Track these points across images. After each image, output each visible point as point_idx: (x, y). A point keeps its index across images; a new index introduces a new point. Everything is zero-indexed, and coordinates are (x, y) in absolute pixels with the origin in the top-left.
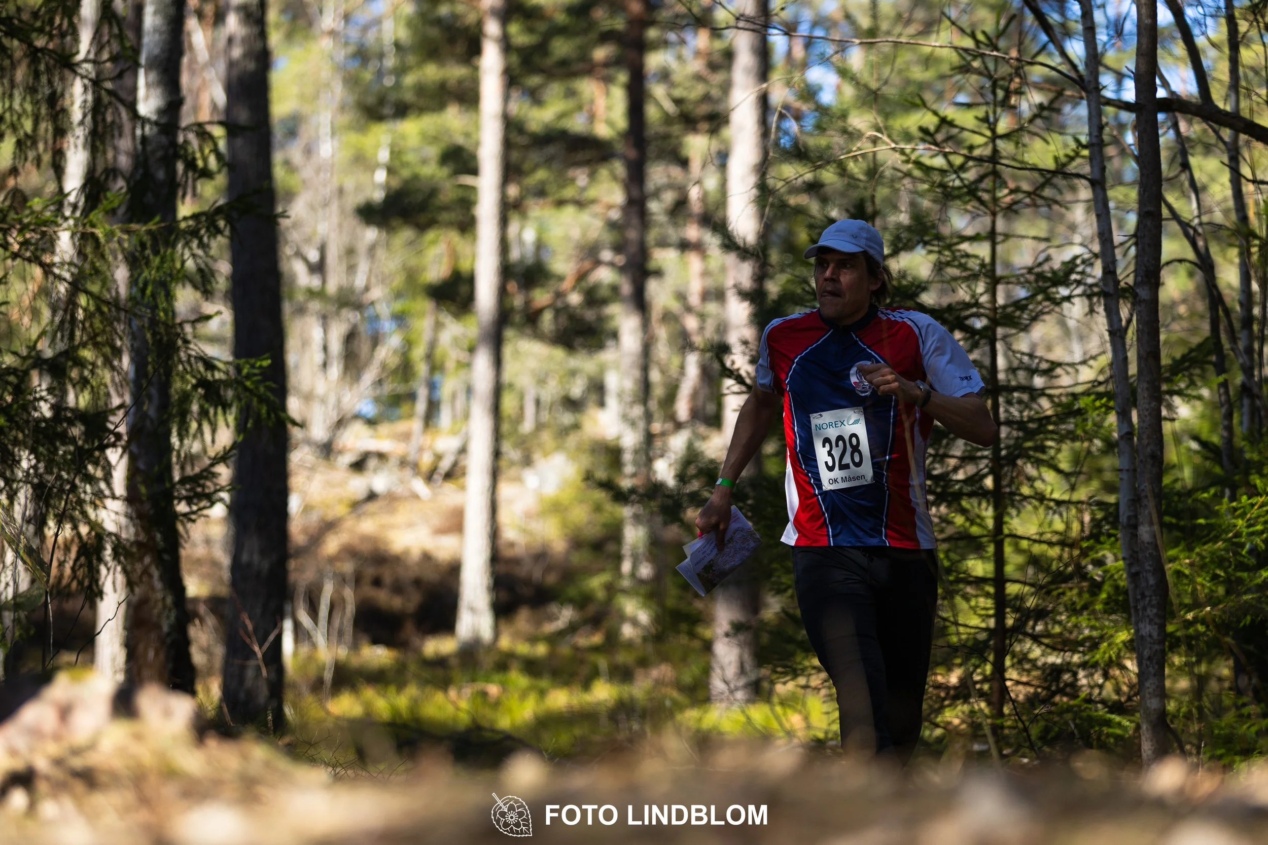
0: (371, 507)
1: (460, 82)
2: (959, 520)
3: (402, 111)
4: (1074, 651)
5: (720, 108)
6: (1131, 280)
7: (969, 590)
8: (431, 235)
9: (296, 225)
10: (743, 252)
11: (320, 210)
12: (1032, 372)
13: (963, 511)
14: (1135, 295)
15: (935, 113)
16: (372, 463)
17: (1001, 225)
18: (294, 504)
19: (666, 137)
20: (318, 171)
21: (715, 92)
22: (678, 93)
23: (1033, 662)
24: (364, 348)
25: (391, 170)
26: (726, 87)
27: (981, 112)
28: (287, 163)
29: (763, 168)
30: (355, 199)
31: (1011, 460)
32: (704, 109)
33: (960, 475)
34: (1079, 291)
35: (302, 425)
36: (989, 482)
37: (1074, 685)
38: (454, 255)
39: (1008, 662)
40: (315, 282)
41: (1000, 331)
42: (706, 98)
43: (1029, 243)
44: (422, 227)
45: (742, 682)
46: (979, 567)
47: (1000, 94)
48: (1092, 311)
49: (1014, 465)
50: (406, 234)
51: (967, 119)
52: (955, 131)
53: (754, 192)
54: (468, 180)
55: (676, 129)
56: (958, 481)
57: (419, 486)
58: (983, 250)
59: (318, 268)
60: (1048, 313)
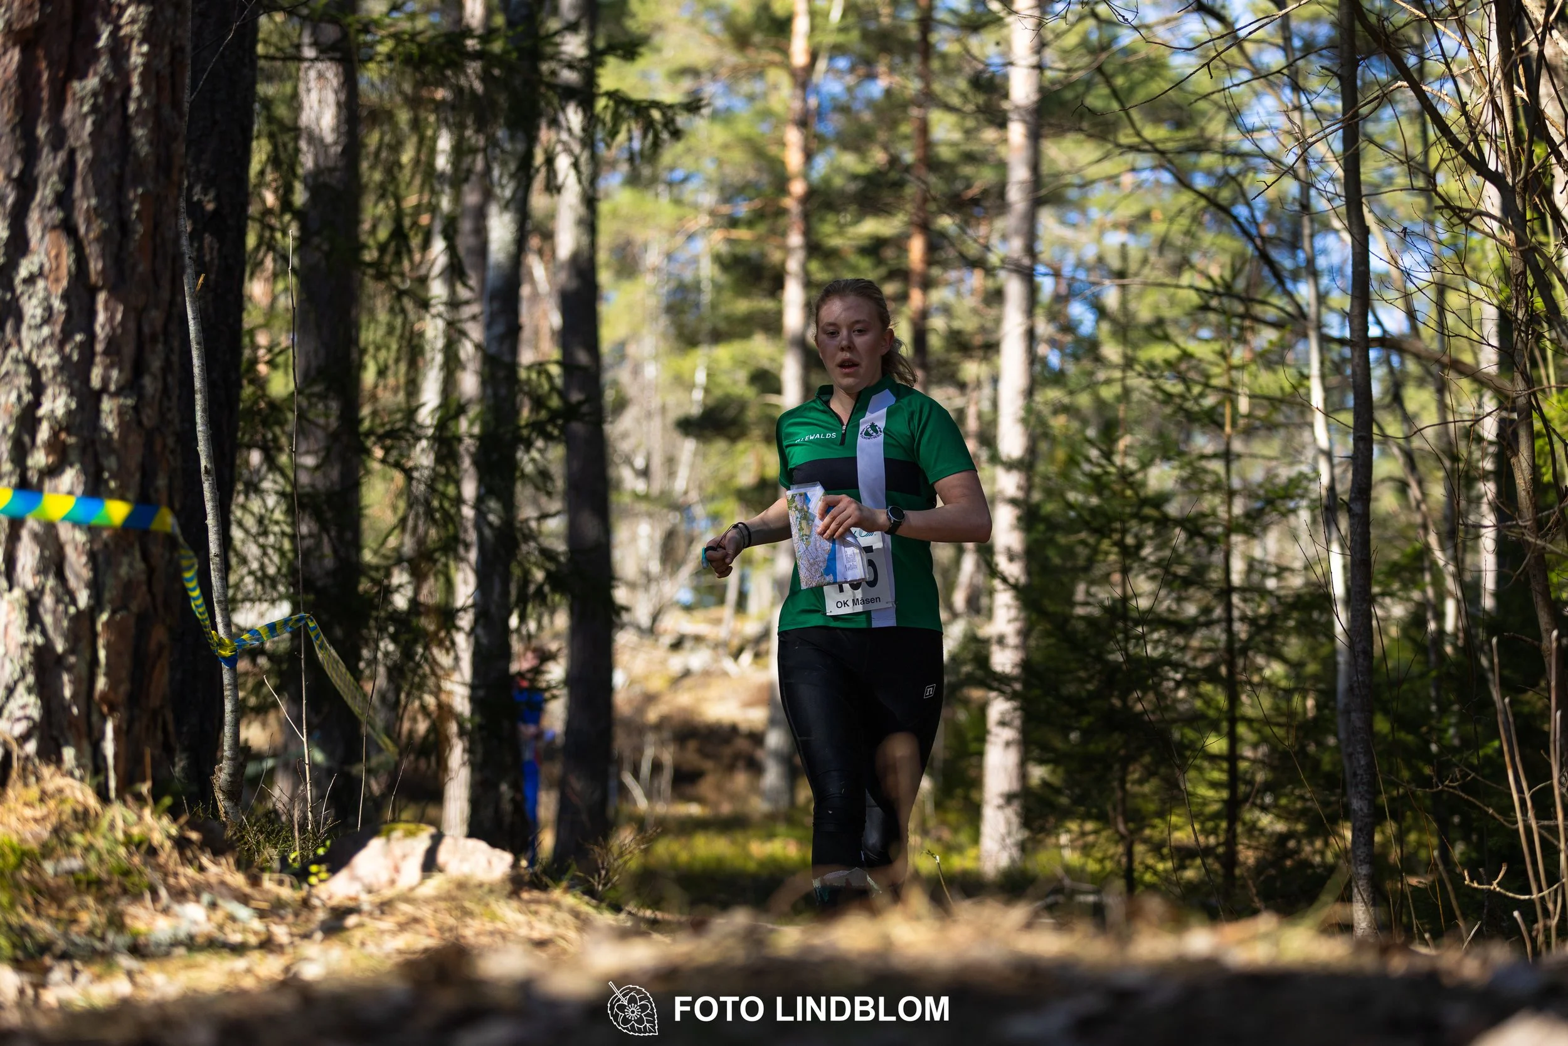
0: (687, 682)
1: (765, 313)
2: (1198, 703)
3: (718, 337)
4: (1297, 820)
5: (992, 338)
6: (1346, 497)
7: (1206, 764)
8: (741, 445)
9: (625, 436)
10: (1010, 466)
11: (645, 423)
12: (1265, 575)
13: (1199, 695)
14: (1350, 510)
15: (1177, 346)
16: (688, 645)
17: (1237, 446)
18: (619, 678)
19: (945, 363)
20: (642, 389)
21: (989, 325)
22: (957, 324)
23: (1262, 830)
24: (681, 544)
25: (707, 390)
26: (998, 321)
27: (1217, 346)
28: (615, 383)
29: (1030, 393)
30: (675, 414)
31: (1244, 651)
32: (978, 340)
33: (1199, 664)
34: (1304, 503)
35: (627, 609)
36: (1223, 670)
37: (1297, 851)
38: (762, 465)
39: (1240, 829)
40: (640, 486)
41: (1236, 539)
42: (983, 329)
43: (1260, 461)
44: (733, 439)
45: (1008, 841)
46: (1216, 744)
47: (1235, 331)
48: (1314, 521)
49: (1246, 656)
50: (721, 445)
51: (1203, 351)
52: (1194, 362)
53: (1022, 413)
54: (773, 399)
55: (955, 356)
56: (1195, 669)
57: (728, 664)
58: (1217, 466)
59: (645, 473)
60: (1278, 523)
